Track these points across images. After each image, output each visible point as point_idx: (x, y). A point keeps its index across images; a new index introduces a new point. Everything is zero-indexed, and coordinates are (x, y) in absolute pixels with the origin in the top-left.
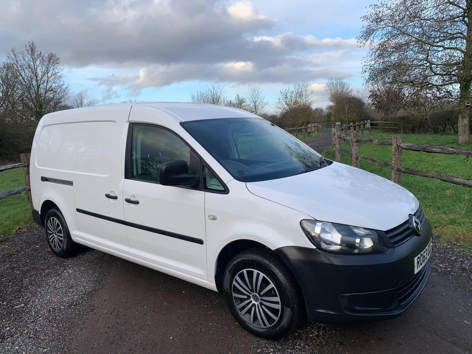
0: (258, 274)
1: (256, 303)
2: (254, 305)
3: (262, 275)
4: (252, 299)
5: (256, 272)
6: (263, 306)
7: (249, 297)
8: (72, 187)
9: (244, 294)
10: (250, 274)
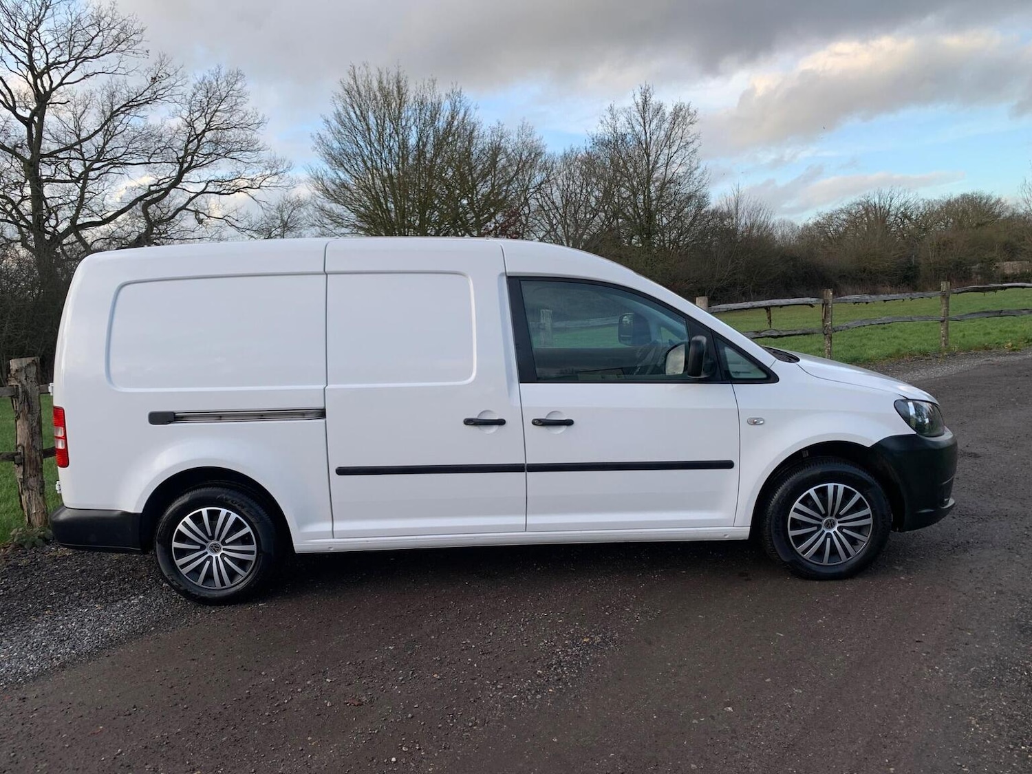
0: (836, 488)
1: (831, 532)
2: (829, 535)
3: (841, 487)
4: (822, 529)
5: (831, 486)
6: (844, 530)
7: (819, 527)
8: (323, 421)
9: (811, 525)
10: (822, 493)
